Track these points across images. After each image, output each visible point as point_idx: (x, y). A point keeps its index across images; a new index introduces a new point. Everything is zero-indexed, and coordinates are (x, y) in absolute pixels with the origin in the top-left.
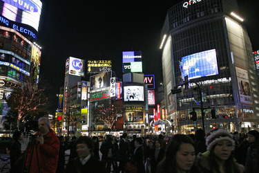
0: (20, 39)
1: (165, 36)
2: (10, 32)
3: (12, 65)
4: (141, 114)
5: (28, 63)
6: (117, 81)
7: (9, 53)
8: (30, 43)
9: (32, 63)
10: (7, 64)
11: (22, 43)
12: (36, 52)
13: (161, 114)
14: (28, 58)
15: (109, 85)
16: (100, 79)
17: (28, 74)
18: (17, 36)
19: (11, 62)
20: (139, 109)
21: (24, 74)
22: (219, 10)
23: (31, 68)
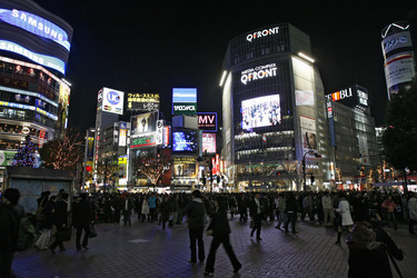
0: (47, 77)
1: (225, 73)
2: (35, 70)
3: (38, 109)
4: (193, 167)
5: (56, 105)
6: (165, 125)
7: (35, 94)
8: (58, 80)
9: (60, 105)
10: (33, 108)
11: (49, 81)
12: (65, 90)
13: (219, 166)
14: (55, 98)
15: (154, 129)
16: (144, 121)
17: (56, 118)
18: (44, 74)
19: (36, 105)
20: (191, 161)
21: (51, 119)
22: (286, 49)
23: (59, 111)
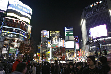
0: (23, 24)
1: (82, 20)
2: (20, 21)
3: (20, 34)
4: (73, 53)
5: (27, 33)
6: (63, 39)
7: (19, 29)
8: (27, 25)
9: (28, 33)
10: (18, 34)
11: (24, 25)
12: (29, 28)
13: (82, 53)
14: (26, 31)
15: (59, 41)
16: (55, 39)
17: (26, 37)
19: (20, 33)
20: (72, 51)
21: (25, 38)
22: (106, 8)
23: (28, 35)
